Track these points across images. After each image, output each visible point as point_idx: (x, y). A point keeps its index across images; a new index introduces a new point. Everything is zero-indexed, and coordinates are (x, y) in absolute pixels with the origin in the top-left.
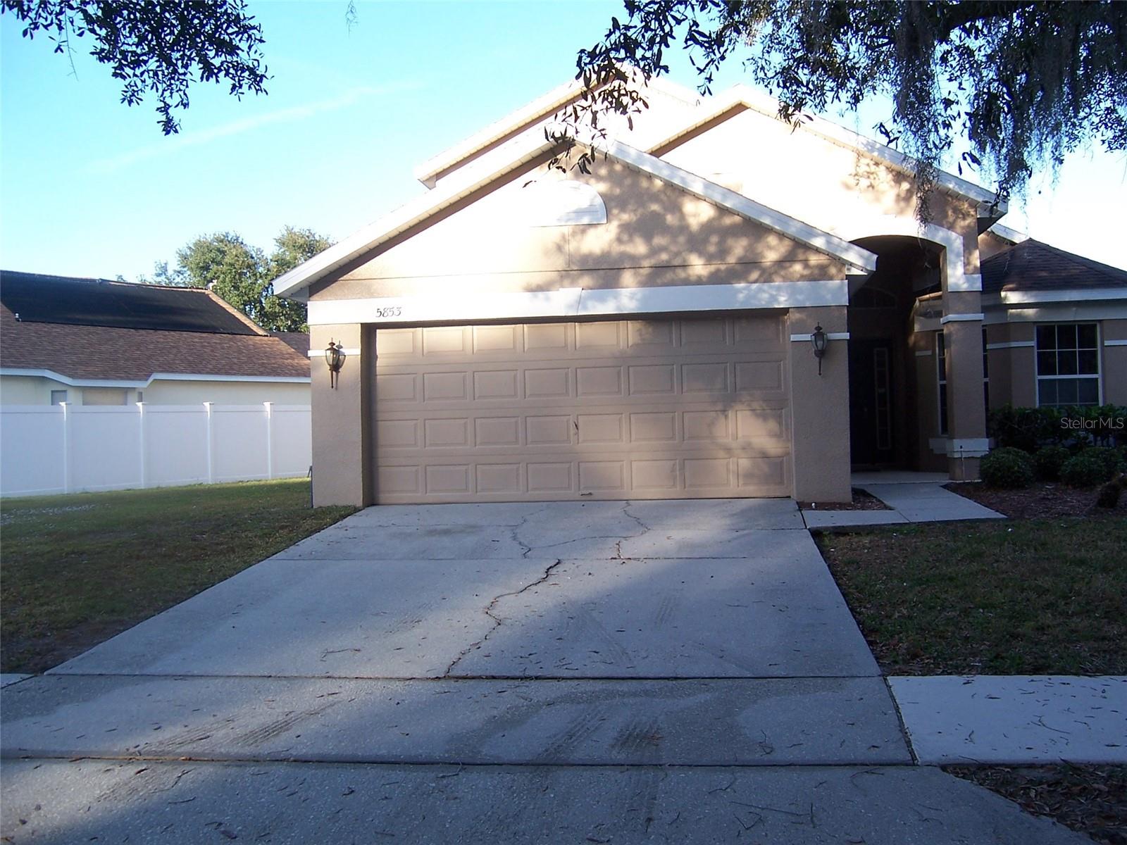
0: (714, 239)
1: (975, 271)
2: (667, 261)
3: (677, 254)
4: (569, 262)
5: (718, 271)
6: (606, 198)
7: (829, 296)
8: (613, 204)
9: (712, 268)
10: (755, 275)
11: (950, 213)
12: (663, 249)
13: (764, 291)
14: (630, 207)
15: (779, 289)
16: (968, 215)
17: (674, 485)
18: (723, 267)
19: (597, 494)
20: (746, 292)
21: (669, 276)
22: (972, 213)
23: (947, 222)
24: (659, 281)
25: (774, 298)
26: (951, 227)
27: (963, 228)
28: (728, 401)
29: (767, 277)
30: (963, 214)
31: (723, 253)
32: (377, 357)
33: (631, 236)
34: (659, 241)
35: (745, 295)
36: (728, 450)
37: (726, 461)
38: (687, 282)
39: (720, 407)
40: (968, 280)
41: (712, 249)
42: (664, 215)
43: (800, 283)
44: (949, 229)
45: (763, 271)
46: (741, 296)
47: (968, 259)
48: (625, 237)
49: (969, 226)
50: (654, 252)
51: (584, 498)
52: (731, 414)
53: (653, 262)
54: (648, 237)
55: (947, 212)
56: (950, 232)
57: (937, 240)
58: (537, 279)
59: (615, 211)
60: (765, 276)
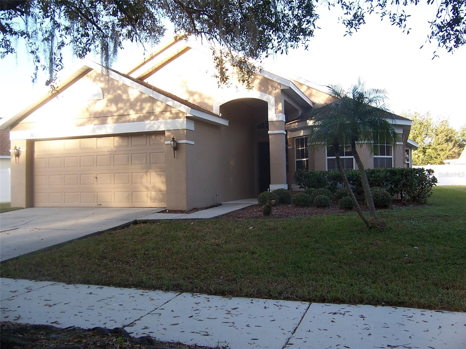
0: (139, 104)
1: (280, 112)
2: (123, 113)
3: (126, 110)
4: (90, 115)
5: (140, 116)
6: (103, 90)
7: (179, 126)
8: (105, 91)
9: (138, 115)
10: (152, 118)
11: (270, 87)
12: (121, 108)
13: (156, 124)
14: (111, 92)
15: (161, 123)
16: (278, 88)
17: (129, 202)
18: (142, 115)
19: (103, 205)
20: (149, 124)
21: (123, 119)
22: (279, 87)
23: (269, 92)
24: (120, 121)
25: (159, 127)
26: (270, 94)
27: (275, 94)
28: (147, 168)
29: (157, 118)
30: (275, 88)
31: (142, 109)
32: (35, 152)
33: (111, 104)
34: (120, 105)
35: (150, 125)
36: (147, 188)
37: (147, 192)
38: (129, 121)
39: (145, 171)
40: (277, 116)
41: (138, 108)
42: (122, 95)
43: (169, 120)
44: (269, 94)
45: (156, 116)
46: (147, 126)
47: (277, 107)
48: (109, 104)
49: (277, 93)
50: (118, 109)
51: (98, 206)
52: (149, 174)
53: (118, 113)
54: (116, 104)
55: (269, 87)
56: (269, 96)
57: (264, 99)
58: (81, 121)
59: (106, 94)
60: (156, 118)
